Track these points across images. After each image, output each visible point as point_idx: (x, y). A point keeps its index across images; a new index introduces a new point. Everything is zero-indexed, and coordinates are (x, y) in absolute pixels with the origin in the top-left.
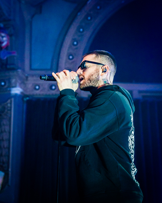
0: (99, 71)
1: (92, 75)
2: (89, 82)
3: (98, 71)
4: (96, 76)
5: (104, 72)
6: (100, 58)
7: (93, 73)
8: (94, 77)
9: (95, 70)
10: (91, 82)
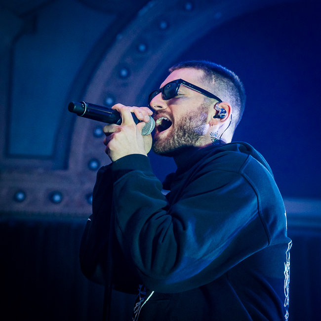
0: (207, 113)
1: (190, 119)
2: (181, 134)
3: (205, 111)
4: (199, 123)
5: (219, 117)
6: (213, 83)
7: (192, 114)
8: (193, 124)
9: (199, 109)
10: (184, 134)
